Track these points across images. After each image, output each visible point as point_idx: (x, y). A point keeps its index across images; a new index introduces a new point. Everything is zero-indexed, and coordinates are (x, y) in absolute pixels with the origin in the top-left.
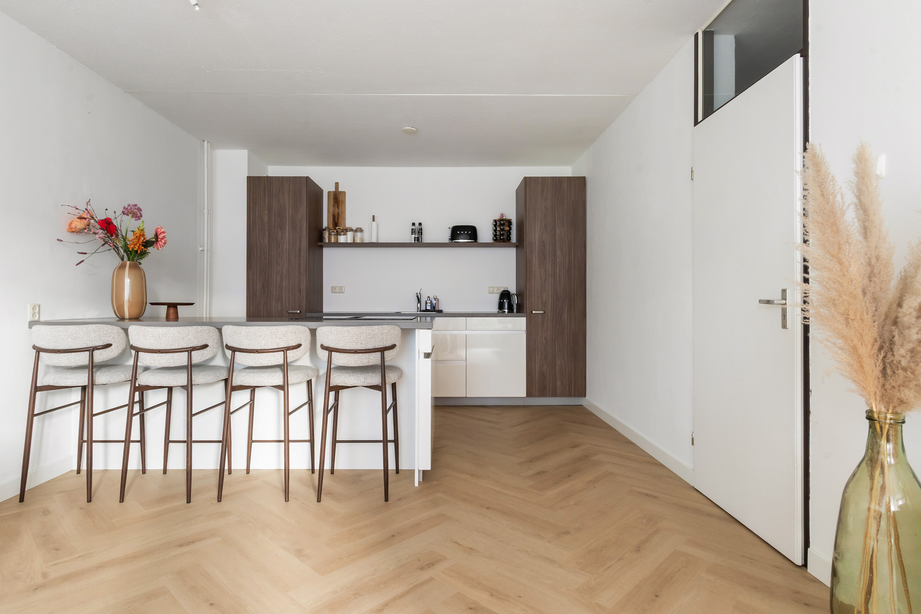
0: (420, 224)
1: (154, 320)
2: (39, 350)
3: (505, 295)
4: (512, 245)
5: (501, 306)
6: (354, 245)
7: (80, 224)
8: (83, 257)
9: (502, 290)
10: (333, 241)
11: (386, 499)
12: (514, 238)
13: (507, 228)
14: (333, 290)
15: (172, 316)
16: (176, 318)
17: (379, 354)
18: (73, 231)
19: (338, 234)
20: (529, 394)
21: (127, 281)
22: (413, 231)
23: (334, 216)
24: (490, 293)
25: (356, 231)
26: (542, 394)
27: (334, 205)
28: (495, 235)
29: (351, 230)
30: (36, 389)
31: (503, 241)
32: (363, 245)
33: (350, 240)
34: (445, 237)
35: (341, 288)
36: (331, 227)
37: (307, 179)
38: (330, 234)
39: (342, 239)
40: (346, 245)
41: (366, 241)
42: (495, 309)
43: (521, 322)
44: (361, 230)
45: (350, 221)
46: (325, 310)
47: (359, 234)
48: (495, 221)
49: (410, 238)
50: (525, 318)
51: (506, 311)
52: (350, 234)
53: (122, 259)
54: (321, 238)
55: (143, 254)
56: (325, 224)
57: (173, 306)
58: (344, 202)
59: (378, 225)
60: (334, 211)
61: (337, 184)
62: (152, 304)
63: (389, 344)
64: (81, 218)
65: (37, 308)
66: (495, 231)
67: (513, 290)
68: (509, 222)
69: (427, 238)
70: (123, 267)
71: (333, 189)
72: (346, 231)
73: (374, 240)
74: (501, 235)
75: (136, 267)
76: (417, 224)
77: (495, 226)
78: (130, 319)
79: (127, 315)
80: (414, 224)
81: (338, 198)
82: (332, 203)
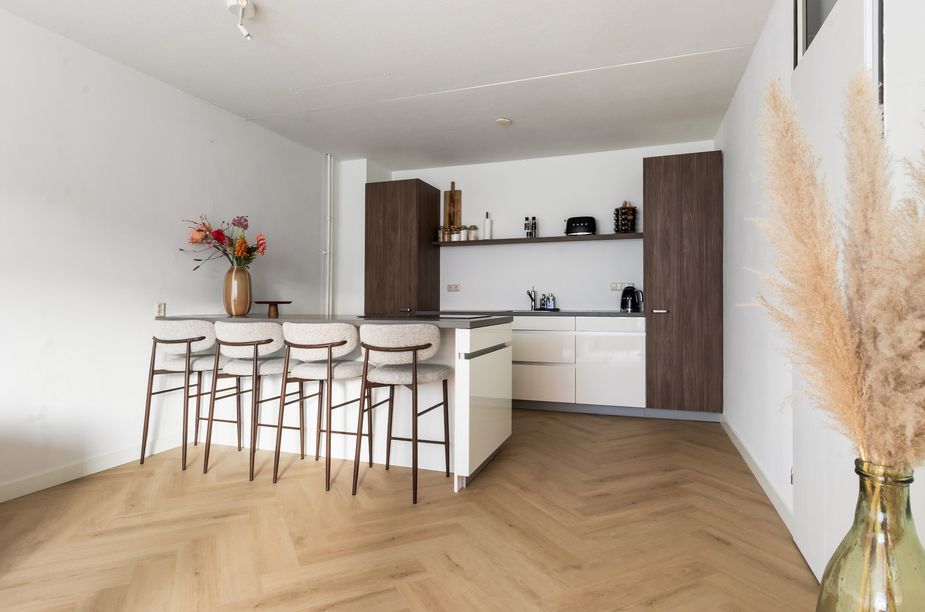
0: (534, 218)
1: (259, 317)
2: (156, 341)
3: (629, 292)
4: (640, 236)
5: (624, 305)
6: (468, 243)
7: (198, 236)
8: (198, 263)
9: (627, 286)
10: (446, 240)
11: (415, 501)
12: (640, 227)
13: (630, 217)
14: (450, 288)
15: (272, 314)
16: (277, 315)
17: (411, 353)
18: (194, 241)
19: (451, 233)
20: (650, 404)
21: (235, 284)
22: (526, 226)
23: (450, 215)
24: (613, 290)
25: (470, 229)
26: (666, 405)
27: (450, 205)
28: (617, 226)
29: (465, 228)
30: (153, 372)
31: (626, 231)
32: (478, 242)
33: (463, 238)
34: (561, 231)
35: (456, 287)
36: (447, 226)
37: (418, 182)
38: (444, 234)
39: (455, 238)
40: (459, 243)
41: (481, 238)
42: (617, 308)
43: (640, 322)
44: (475, 228)
45: (466, 220)
46: (441, 309)
47: (473, 232)
48: (617, 210)
49: (522, 234)
50: (644, 319)
51: (629, 310)
52: (463, 233)
53: (232, 263)
54: (436, 238)
55: (248, 260)
56: (442, 224)
57: (274, 304)
58: (459, 201)
59: (492, 222)
60: (450, 211)
61: (453, 184)
62: (257, 303)
63: (422, 343)
64: (199, 231)
65: (163, 306)
66: (617, 221)
67: (639, 285)
68: (634, 211)
69: (543, 232)
70: (231, 271)
71: (449, 189)
72: (459, 230)
73: (487, 237)
74: (623, 225)
75: (242, 271)
76: (530, 218)
77: (617, 215)
78: (237, 316)
79: (234, 313)
80: (527, 219)
81: (454, 197)
82: (448, 202)
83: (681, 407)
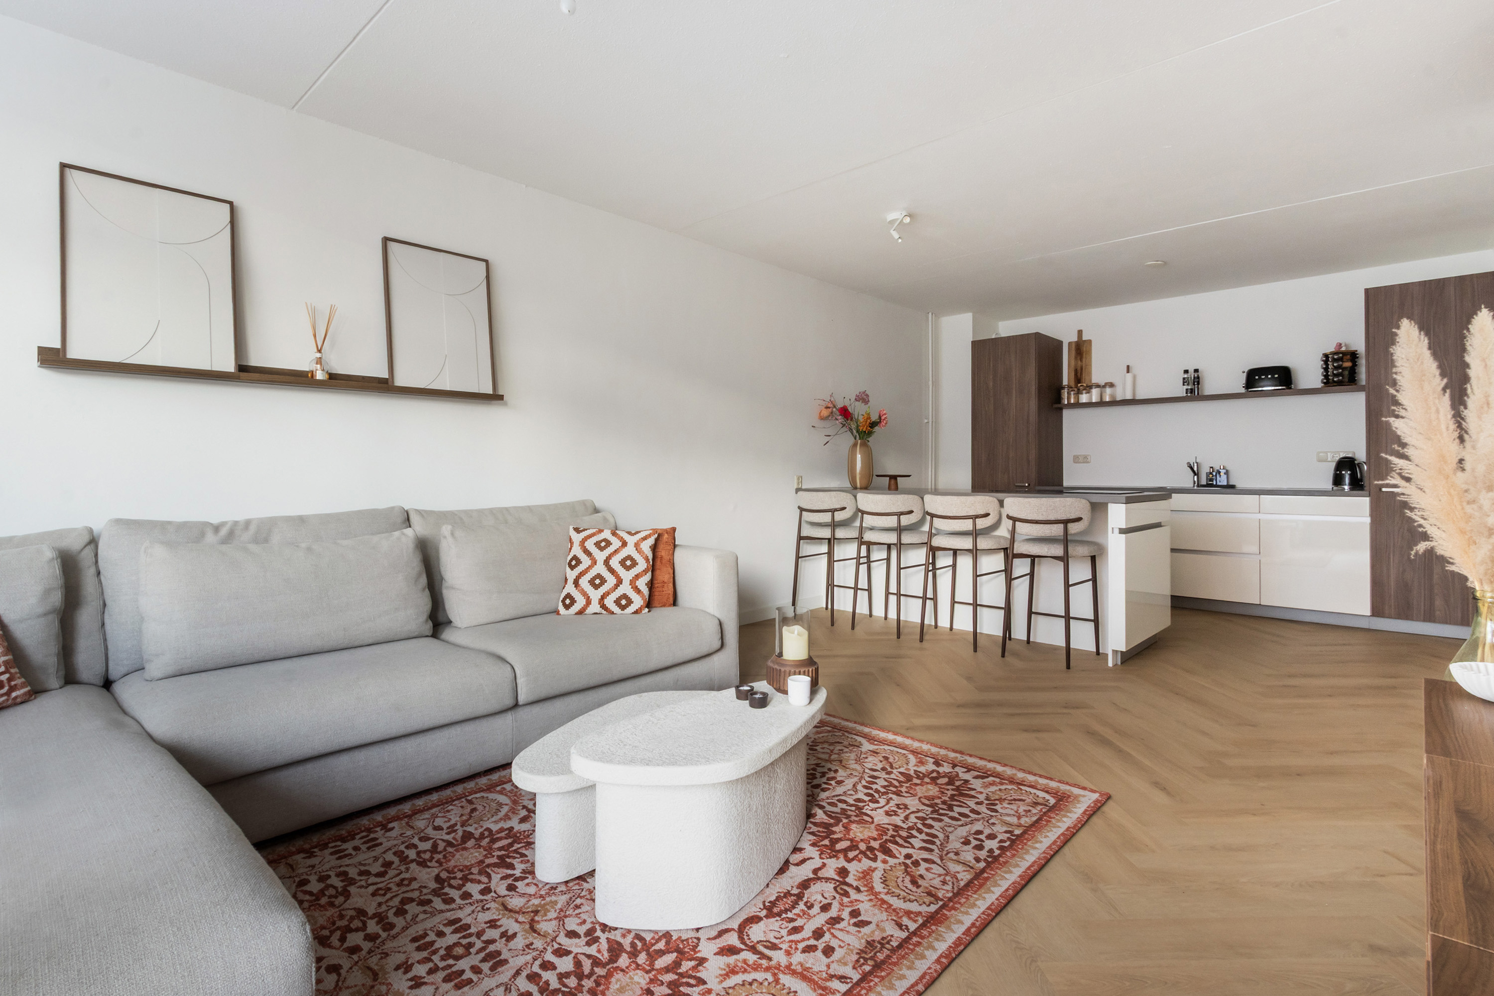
0: (1196, 371)
1: (878, 490)
2: (802, 510)
3: (1346, 464)
4: (1362, 389)
5: (1338, 480)
6: (1101, 404)
7: (825, 413)
8: (828, 439)
9: (1342, 455)
10: (1072, 401)
12: (1363, 377)
13: (1348, 364)
14: (1076, 459)
15: (893, 487)
16: (897, 489)
17: (1061, 526)
18: (822, 418)
19: (1079, 392)
20: (1377, 611)
21: (859, 457)
22: (1185, 381)
23: (1076, 371)
24: (1320, 460)
25: (1104, 386)
26: (1404, 613)
27: (1076, 358)
28: (1326, 376)
29: (1098, 386)
30: (800, 538)
31: (1340, 383)
32: (1114, 403)
33: (1095, 398)
34: (1238, 386)
35: (1085, 457)
36: (1073, 384)
37: (1038, 336)
38: (1069, 394)
39: (1084, 398)
40: (1090, 405)
41: (1119, 398)
42: (1328, 485)
43: (1363, 503)
44: (1111, 385)
45: (1098, 373)
46: (1066, 483)
47: (1108, 390)
48: (1326, 356)
49: (1180, 390)
50: (1368, 499)
51: (1346, 487)
52: (1095, 392)
53: (855, 439)
54: (1059, 399)
55: (870, 434)
56: (1065, 382)
57: (894, 478)
58: (1089, 352)
59: (1134, 377)
60: (1076, 366)
61: (1080, 333)
62: (877, 476)
63: (1073, 516)
64: (827, 408)
65: (800, 479)
66: (1326, 369)
67: (1361, 455)
68: (1353, 356)
69: (1210, 387)
70: (855, 445)
71: (1075, 339)
72: (1089, 388)
73: (1129, 396)
74: (1335, 375)
75: (864, 445)
76: (1191, 370)
77: (1326, 362)
78: (861, 488)
79: (858, 485)
80: (1186, 372)
81: (1081, 349)
82: (1073, 352)
83: (1429, 617)
